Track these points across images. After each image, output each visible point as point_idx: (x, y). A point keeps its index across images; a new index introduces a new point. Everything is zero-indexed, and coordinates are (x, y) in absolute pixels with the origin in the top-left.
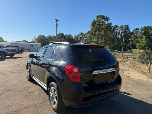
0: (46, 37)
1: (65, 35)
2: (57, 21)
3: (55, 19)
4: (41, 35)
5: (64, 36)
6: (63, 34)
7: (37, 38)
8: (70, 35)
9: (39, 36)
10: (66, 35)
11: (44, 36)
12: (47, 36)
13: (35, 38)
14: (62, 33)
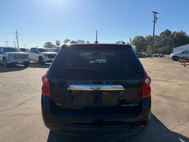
0: (144, 38)
1: (172, 32)
2: (156, 14)
3: (153, 12)
4: (138, 36)
5: (171, 34)
6: (170, 31)
7: (133, 41)
8: (182, 32)
9: (136, 37)
10: (175, 32)
11: (142, 37)
12: (146, 37)
13: (130, 41)
14: (168, 31)
